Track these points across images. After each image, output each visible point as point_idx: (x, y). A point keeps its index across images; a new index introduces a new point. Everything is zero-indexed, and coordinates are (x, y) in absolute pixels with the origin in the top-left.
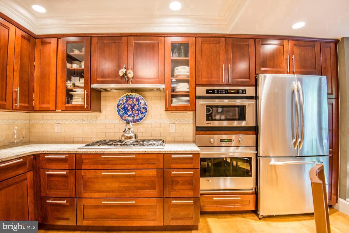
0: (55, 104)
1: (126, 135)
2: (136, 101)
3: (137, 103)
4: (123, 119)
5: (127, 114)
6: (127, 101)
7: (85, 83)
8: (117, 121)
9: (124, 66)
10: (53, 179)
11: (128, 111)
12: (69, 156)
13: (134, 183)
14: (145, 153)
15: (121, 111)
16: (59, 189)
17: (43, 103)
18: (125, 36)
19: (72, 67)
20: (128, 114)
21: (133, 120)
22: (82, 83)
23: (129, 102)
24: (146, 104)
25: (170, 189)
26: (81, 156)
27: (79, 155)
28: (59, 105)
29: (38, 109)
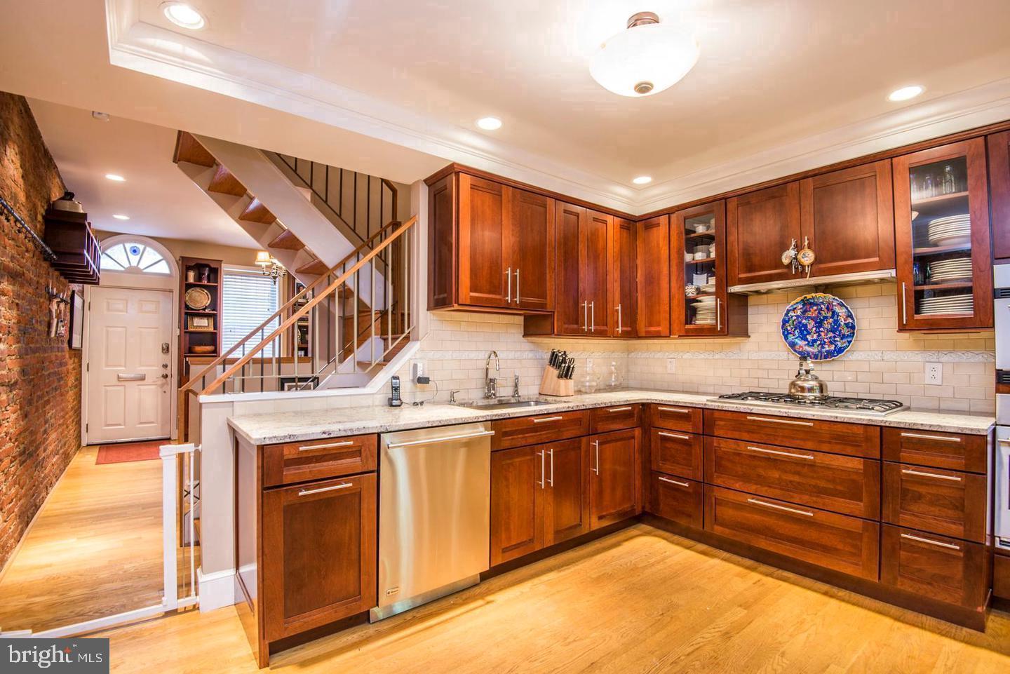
0: (668, 326)
1: (799, 383)
2: (826, 310)
3: (830, 314)
4: (795, 351)
5: (806, 340)
6: (804, 312)
7: (718, 285)
8: (784, 355)
9: (793, 244)
10: (669, 445)
11: (809, 333)
12: (693, 412)
13: (813, 478)
14: (836, 420)
15: (791, 333)
16: (678, 464)
17: (651, 325)
18: (793, 181)
19: (693, 259)
20: (809, 339)
21: (819, 352)
22: (712, 286)
23: (810, 313)
24: (850, 316)
25: (898, 507)
26: (713, 414)
27: (709, 411)
28: (675, 327)
29: (644, 335)
